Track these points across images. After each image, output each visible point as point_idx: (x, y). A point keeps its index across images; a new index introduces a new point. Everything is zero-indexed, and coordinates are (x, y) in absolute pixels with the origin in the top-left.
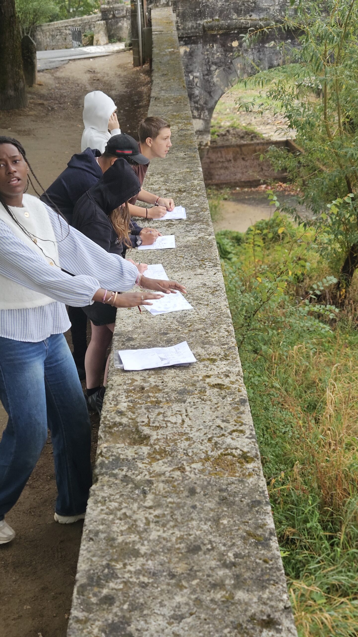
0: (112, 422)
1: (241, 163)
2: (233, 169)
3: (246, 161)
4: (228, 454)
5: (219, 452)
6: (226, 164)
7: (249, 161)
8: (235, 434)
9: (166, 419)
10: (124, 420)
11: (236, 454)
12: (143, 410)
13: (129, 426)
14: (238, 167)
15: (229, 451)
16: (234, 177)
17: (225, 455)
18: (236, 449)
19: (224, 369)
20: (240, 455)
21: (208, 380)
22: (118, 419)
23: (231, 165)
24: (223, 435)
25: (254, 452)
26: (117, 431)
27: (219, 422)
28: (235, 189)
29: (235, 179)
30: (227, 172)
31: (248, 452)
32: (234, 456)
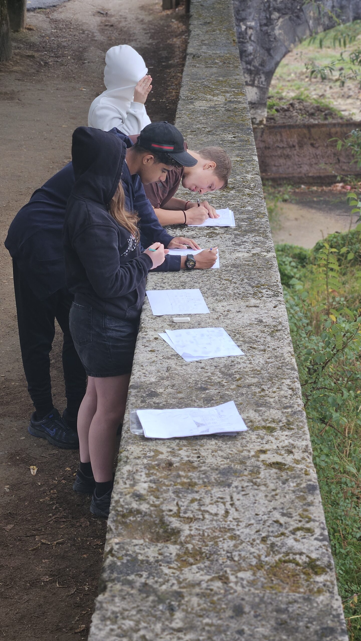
0: (127, 509)
1: (309, 150)
2: (297, 159)
3: (317, 148)
4: (290, 561)
5: (277, 558)
6: (287, 151)
7: (320, 148)
8: (299, 533)
9: (202, 508)
10: (144, 507)
11: (300, 562)
12: (171, 494)
13: (150, 516)
14: (304, 156)
15: (291, 557)
16: (299, 170)
17: (285, 562)
18: (301, 554)
19: (286, 443)
20: (305, 562)
21: (263, 457)
22: (135, 505)
23: (295, 152)
24: (283, 534)
25: (326, 559)
26: (134, 521)
27: (277, 515)
28: (300, 187)
29: (300, 173)
30: (289, 163)
31: (318, 559)
32: (297, 564)
